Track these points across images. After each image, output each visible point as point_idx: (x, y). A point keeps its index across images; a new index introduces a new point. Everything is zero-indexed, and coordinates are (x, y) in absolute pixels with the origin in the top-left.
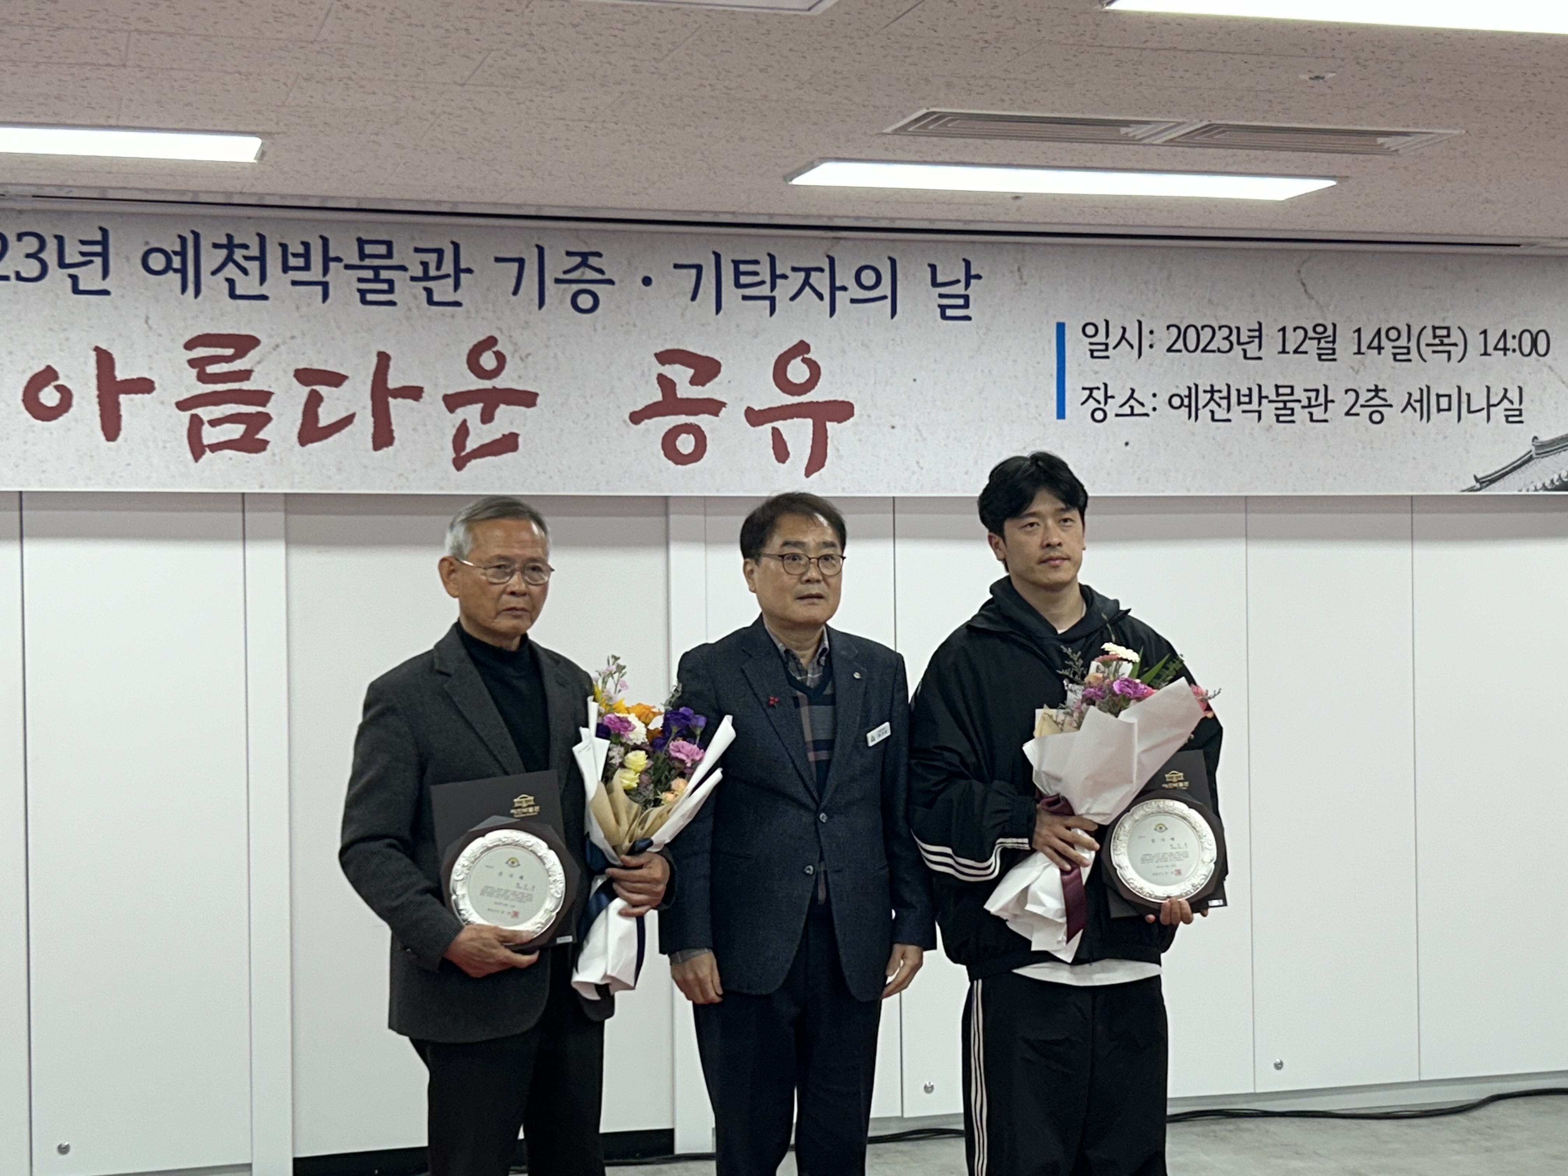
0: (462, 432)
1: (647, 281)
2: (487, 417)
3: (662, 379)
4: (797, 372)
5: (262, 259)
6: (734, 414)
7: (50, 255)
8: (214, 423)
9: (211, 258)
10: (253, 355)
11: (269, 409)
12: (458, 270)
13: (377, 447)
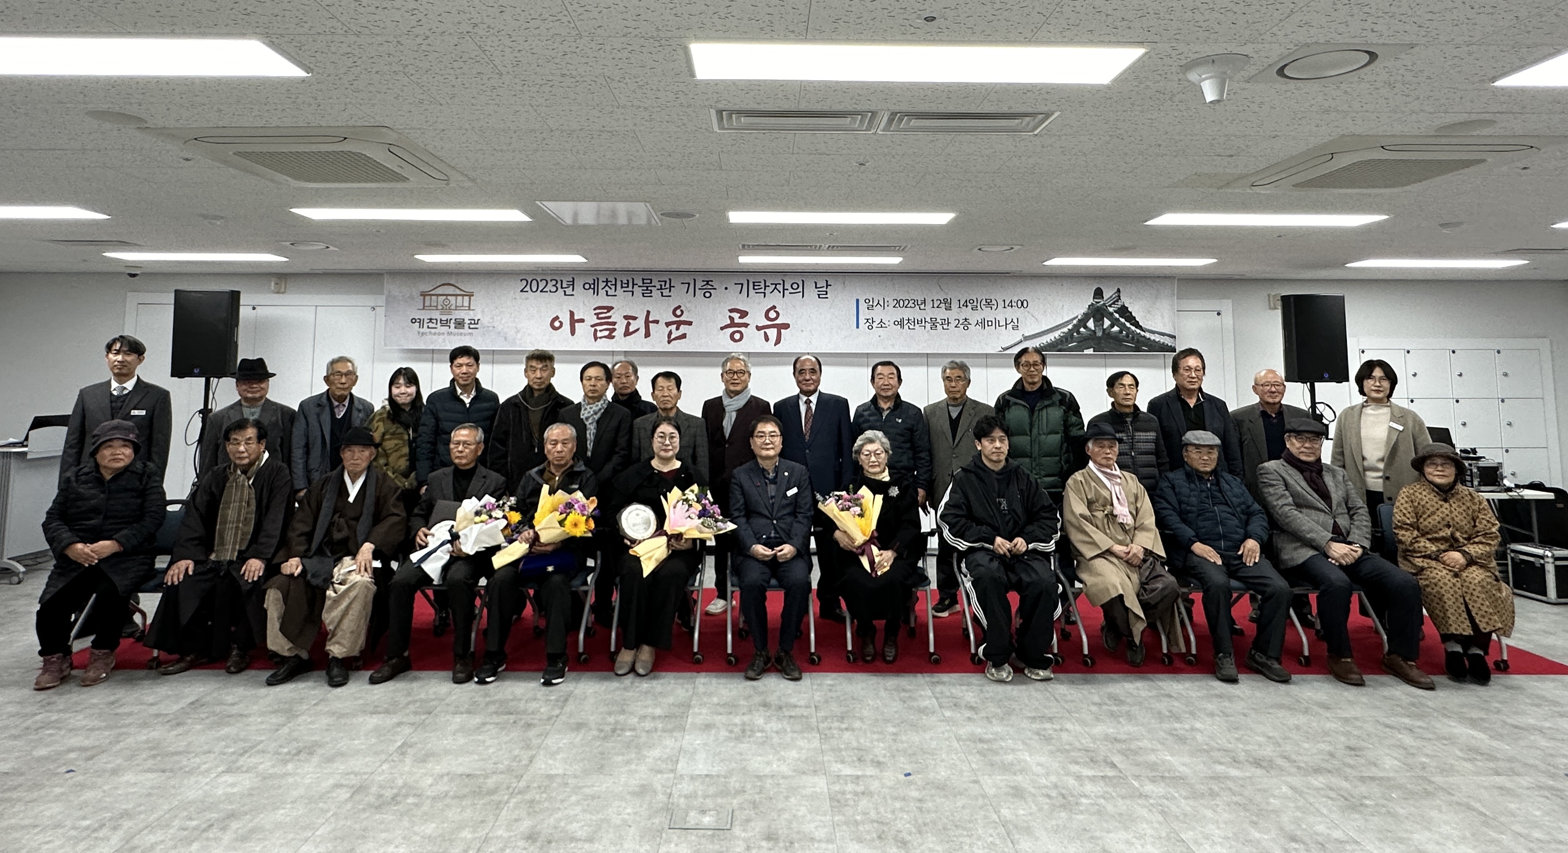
0: (670, 333)
1: (726, 288)
2: (677, 329)
3: (730, 317)
4: (772, 315)
5: (615, 285)
7: (559, 285)
8: (601, 331)
9: (602, 285)
10: (612, 311)
11: (616, 327)
12: (670, 287)
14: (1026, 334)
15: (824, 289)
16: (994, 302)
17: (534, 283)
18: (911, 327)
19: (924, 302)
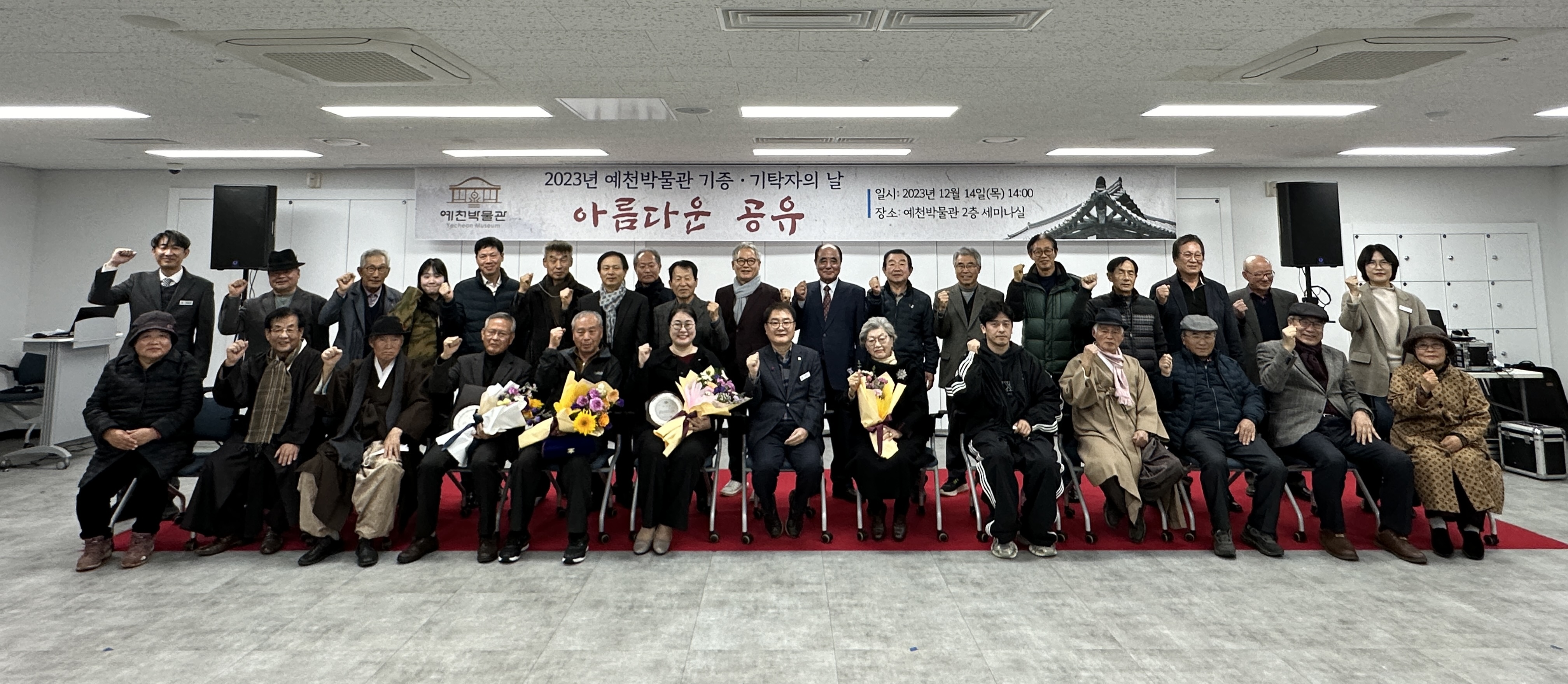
0: (689, 223)
1: (743, 180)
2: (696, 219)
3: (746, 208)
4: (787, 205)
5: (636, 178)
6: (768, 218)
7: (582, 178)
9: (623, 178)
10: (633, 203)
12: (689, 179)
13: (666, 227)
14: (1032, 223)
15: (837, 180)
16: (1000, 191)
17: (559, 176)
18: (921, 216)
19: (933, 192)
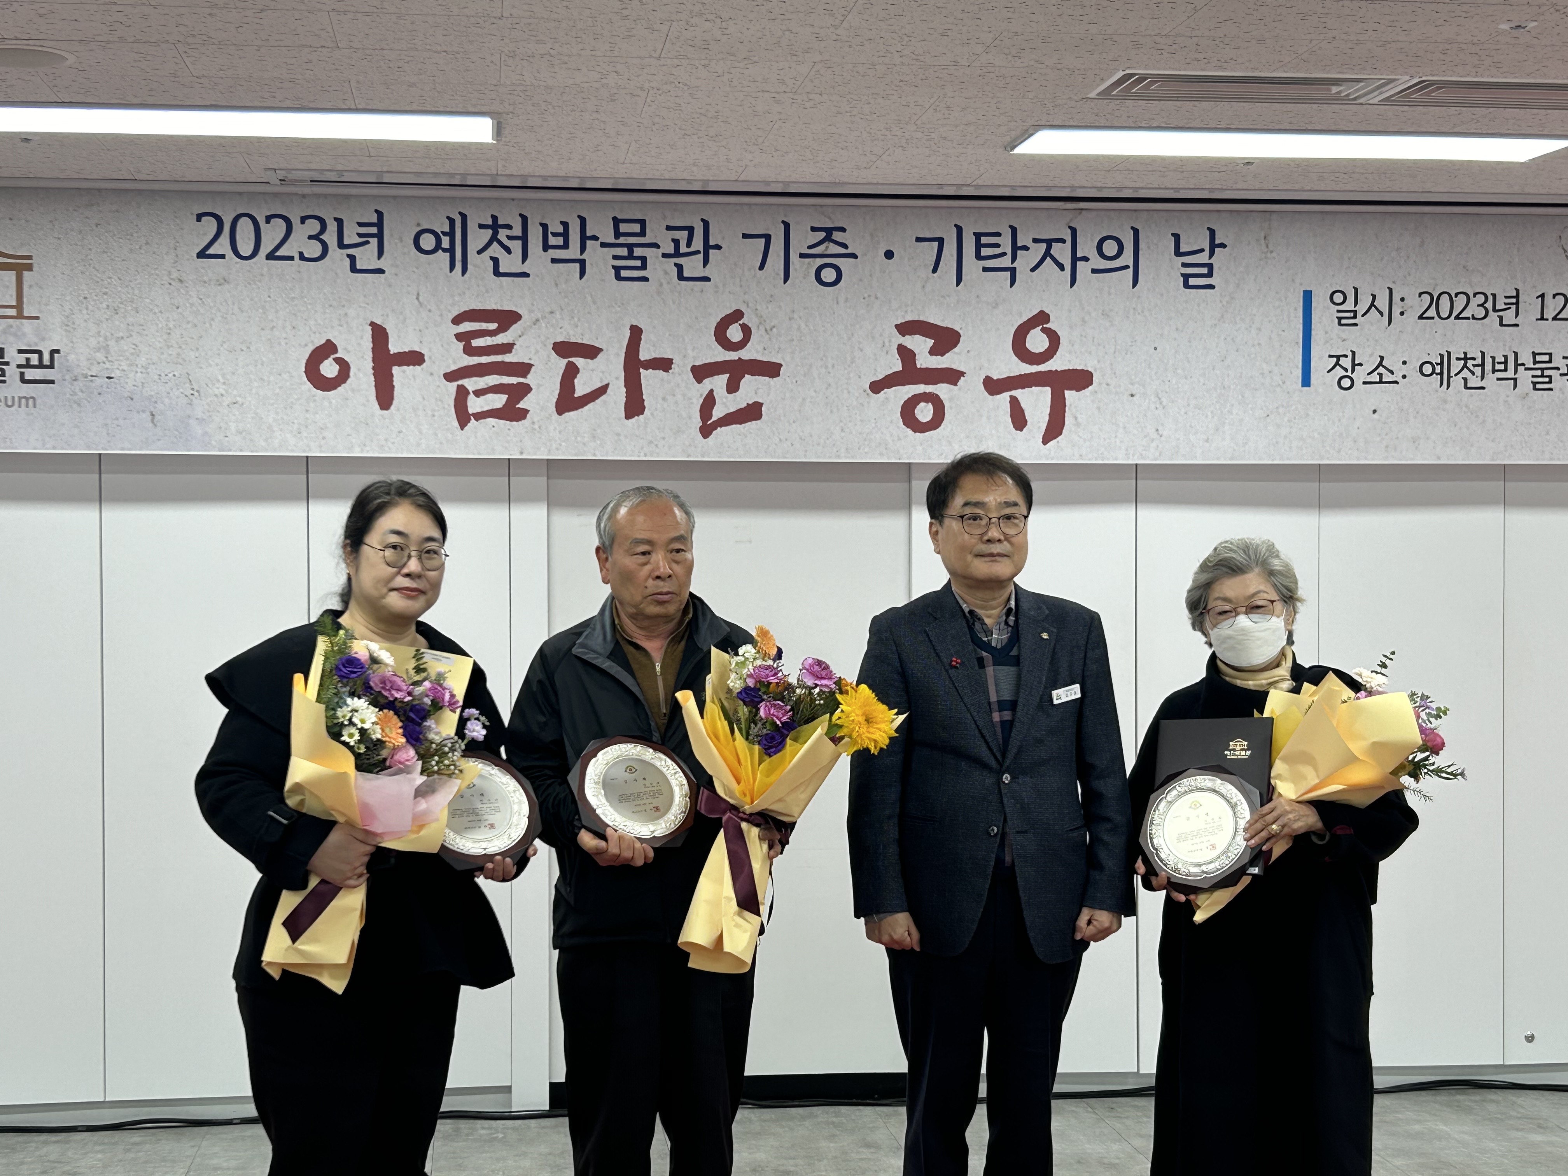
0: (709, 402)
1: (889, 255)
2: (733, 387)
3: (902, 350)
4: (1037, 342)
5: (524, 238)
6: (972, 384)
7: (331, 237)
8: (478, 393)
9: (478, 238)
10: (515, 329)
11: (529, 380)
13: (629, 415)
15: (1203, 258)
18: (1474, 381)
19: (1515, 300)
